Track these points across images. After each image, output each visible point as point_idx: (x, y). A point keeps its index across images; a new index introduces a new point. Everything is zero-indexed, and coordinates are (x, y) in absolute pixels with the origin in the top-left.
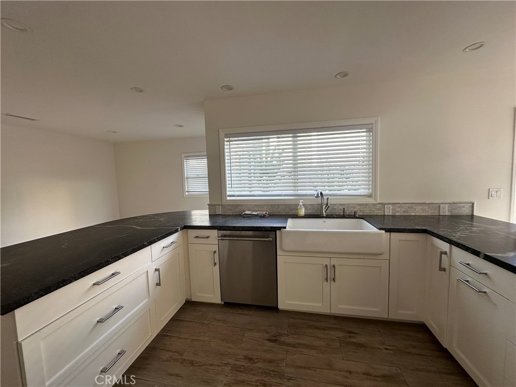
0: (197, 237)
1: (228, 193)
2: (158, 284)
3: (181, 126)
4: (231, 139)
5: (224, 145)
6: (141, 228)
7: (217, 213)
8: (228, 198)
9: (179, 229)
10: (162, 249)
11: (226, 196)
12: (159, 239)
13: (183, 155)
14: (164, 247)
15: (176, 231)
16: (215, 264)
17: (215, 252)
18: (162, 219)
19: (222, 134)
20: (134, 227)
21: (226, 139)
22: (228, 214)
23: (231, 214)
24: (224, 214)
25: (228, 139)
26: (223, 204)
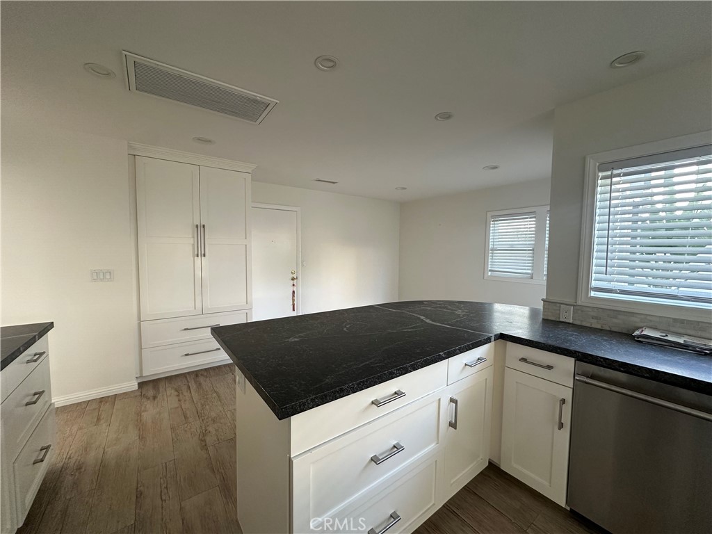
0: (524, 360)
1: (594, 284)
2: (453, 425)
3: (496, 167)
4: (615, 172)
5: (595, 186)
6: (431, 322)
7: (561, 320)
8: (593, 294)
9: (493, 339)
10: (464, 368)
11: (588, 288)
12: (462, 351)
13: (489, 215)
14: (466, 365)
15: (488, 341)
16: (561, 426)
17: (563, 401)
18: (459, 312)
19: (591, 164)
20: (422, 317)
21: (601, 174)
22: (588, 325)
23: (599, 326)
24: (578, 323)
25: (609, 173)
26: (579, 303)
